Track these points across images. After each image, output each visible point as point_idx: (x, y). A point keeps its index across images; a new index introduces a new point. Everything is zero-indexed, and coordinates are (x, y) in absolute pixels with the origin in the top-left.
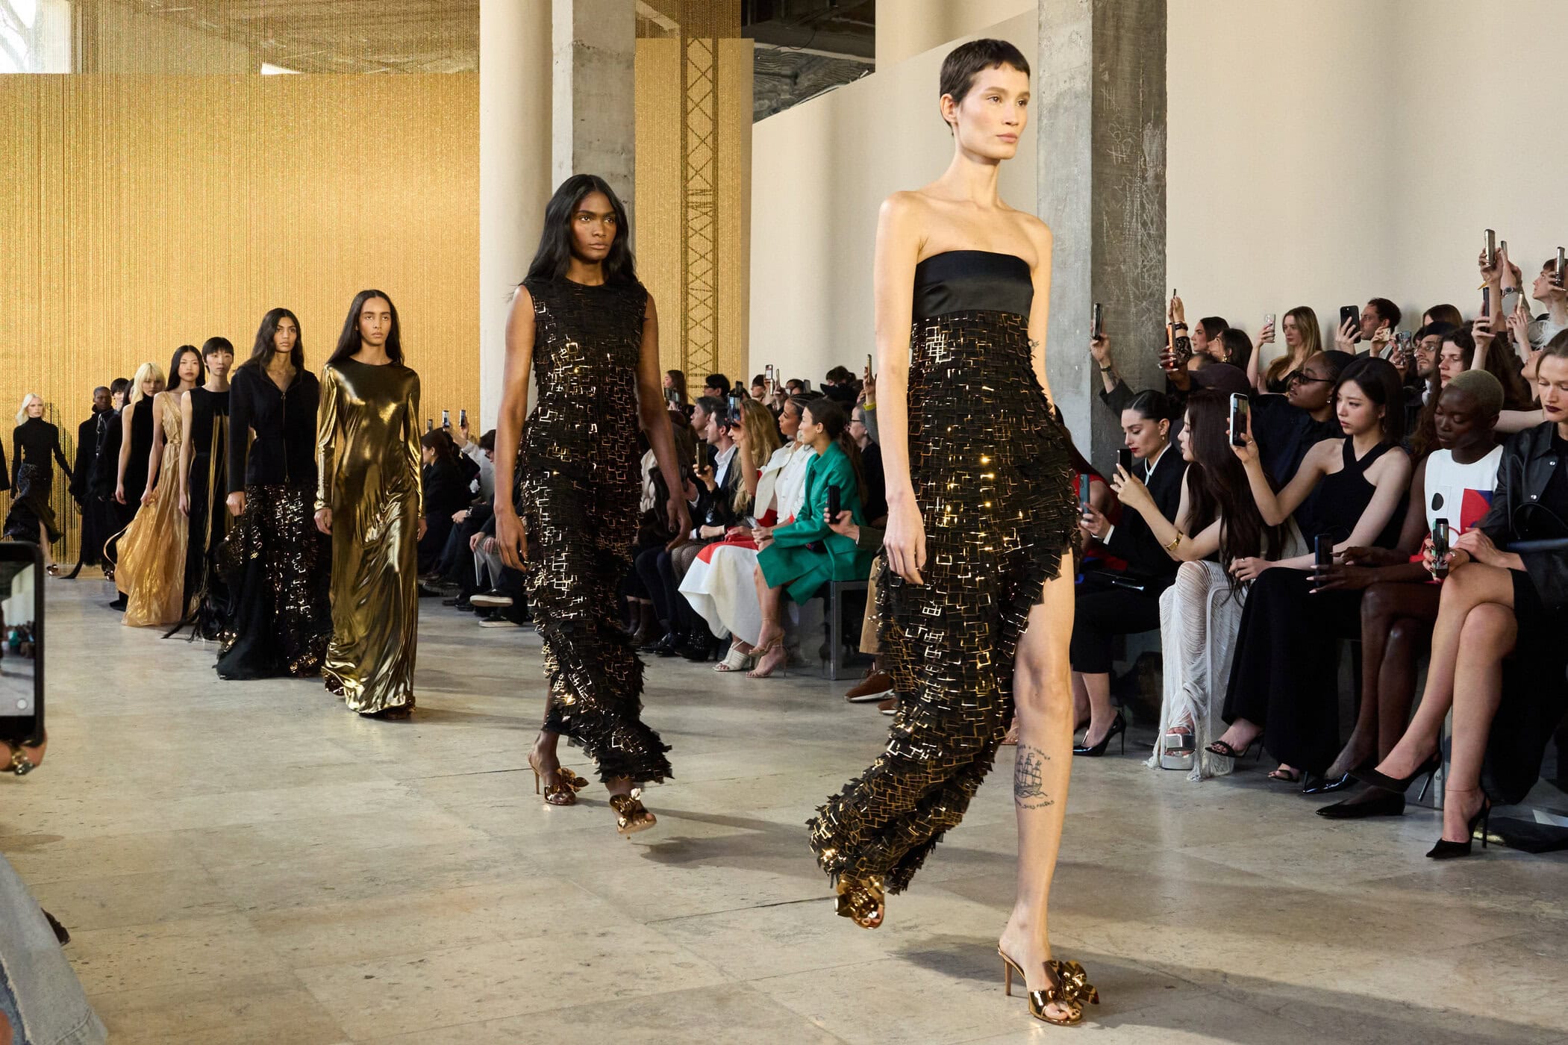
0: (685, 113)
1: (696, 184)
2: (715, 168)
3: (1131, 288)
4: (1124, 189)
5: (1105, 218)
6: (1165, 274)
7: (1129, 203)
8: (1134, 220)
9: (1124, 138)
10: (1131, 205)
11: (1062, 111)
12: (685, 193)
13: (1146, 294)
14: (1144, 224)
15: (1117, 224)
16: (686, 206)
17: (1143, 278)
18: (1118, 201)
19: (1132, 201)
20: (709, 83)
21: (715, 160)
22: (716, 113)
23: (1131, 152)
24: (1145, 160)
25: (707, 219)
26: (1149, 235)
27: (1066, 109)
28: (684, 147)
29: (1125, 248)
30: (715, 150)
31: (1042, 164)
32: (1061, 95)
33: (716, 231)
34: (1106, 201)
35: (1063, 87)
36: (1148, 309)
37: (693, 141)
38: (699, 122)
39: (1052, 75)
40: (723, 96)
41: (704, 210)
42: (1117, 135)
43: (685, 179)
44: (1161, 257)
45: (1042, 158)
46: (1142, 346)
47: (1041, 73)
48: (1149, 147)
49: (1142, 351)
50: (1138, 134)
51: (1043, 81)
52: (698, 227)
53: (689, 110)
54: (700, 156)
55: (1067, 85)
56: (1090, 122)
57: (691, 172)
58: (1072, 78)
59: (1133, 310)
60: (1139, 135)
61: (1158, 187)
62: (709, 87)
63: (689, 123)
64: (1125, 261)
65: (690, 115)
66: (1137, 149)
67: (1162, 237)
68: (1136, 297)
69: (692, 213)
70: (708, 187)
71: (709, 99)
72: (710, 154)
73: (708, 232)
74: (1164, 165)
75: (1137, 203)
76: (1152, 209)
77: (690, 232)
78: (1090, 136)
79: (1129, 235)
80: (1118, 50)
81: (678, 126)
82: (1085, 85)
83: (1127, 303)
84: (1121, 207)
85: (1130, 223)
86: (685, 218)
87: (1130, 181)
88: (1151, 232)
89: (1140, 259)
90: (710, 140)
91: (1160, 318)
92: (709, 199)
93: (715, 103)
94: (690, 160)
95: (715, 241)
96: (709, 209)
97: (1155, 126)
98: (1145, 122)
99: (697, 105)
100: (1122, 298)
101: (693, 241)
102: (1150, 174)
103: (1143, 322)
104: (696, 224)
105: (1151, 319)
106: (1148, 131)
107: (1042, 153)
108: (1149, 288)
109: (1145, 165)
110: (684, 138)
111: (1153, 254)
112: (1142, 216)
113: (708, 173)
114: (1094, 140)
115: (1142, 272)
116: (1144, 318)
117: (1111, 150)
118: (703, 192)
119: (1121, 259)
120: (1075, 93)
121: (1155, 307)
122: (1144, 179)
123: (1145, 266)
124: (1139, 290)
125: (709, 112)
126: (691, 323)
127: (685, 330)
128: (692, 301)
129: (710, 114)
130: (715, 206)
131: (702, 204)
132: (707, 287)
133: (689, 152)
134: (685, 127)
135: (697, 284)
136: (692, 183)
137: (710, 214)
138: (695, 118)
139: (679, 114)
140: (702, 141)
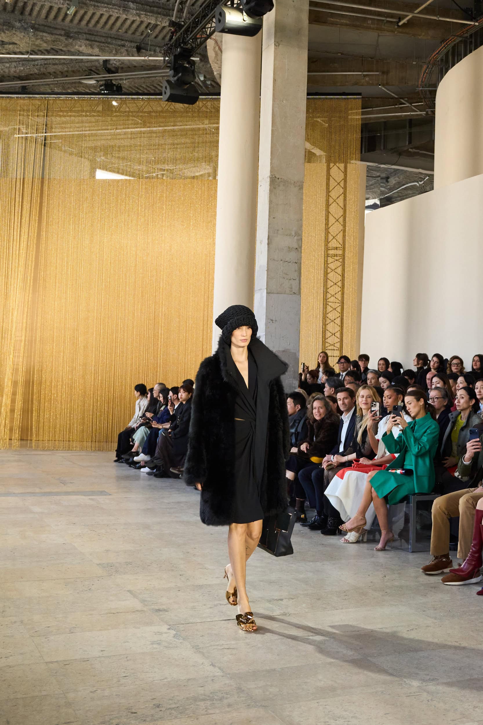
0: (328, 205)
1: (333, 244)
2: (344, 236)
12: (327, 249)
16: (327, 256)
20: (342, 189)
21: (344, 231)
22: (345, 205)
25: (339, 264)
28: (327, 224)
30: (344, 226)
33: (343, 270)
37: (332, 220)
38: (335, 210)
40: (349, 196)
41: (337, 258)
43: (327, 241)
52: (333, 268)
53: (330, 204)
54: (335, 228)
57: (330, 238)
62: (342, 191)
63: (330, 210)
65: (330, 207)
69: (330, 260)
70: (340, 246)
71: (342, 198)
72: (341, 228)
73: (339, 270)
77: (329, 270)
81: (324, 212)
86: (326, 263)
90: (341, 220)
92: (340, 252)
93: (345, 200)
94: (330, 230)
95: (343, 276)
96: (340, 258)
99: (335, 201)
101: (331, 275)
104: (332, 266)
110: (327, 219)
113: (340, 238)
118: (336, 248)
125: (341, 204)
126: (328, 321)
127: (325, 325)
128: (329, 309)
129: (342, 206)
130: (343, 256)
131: (336, 255)
132: (338, 301)
133: (329, 227)
134: (328, 212)
135: (332, 299)
136: (330, 243)
137: (341, 260)
138: (333, 208)
139: (325, 206)
140: (337, 220)
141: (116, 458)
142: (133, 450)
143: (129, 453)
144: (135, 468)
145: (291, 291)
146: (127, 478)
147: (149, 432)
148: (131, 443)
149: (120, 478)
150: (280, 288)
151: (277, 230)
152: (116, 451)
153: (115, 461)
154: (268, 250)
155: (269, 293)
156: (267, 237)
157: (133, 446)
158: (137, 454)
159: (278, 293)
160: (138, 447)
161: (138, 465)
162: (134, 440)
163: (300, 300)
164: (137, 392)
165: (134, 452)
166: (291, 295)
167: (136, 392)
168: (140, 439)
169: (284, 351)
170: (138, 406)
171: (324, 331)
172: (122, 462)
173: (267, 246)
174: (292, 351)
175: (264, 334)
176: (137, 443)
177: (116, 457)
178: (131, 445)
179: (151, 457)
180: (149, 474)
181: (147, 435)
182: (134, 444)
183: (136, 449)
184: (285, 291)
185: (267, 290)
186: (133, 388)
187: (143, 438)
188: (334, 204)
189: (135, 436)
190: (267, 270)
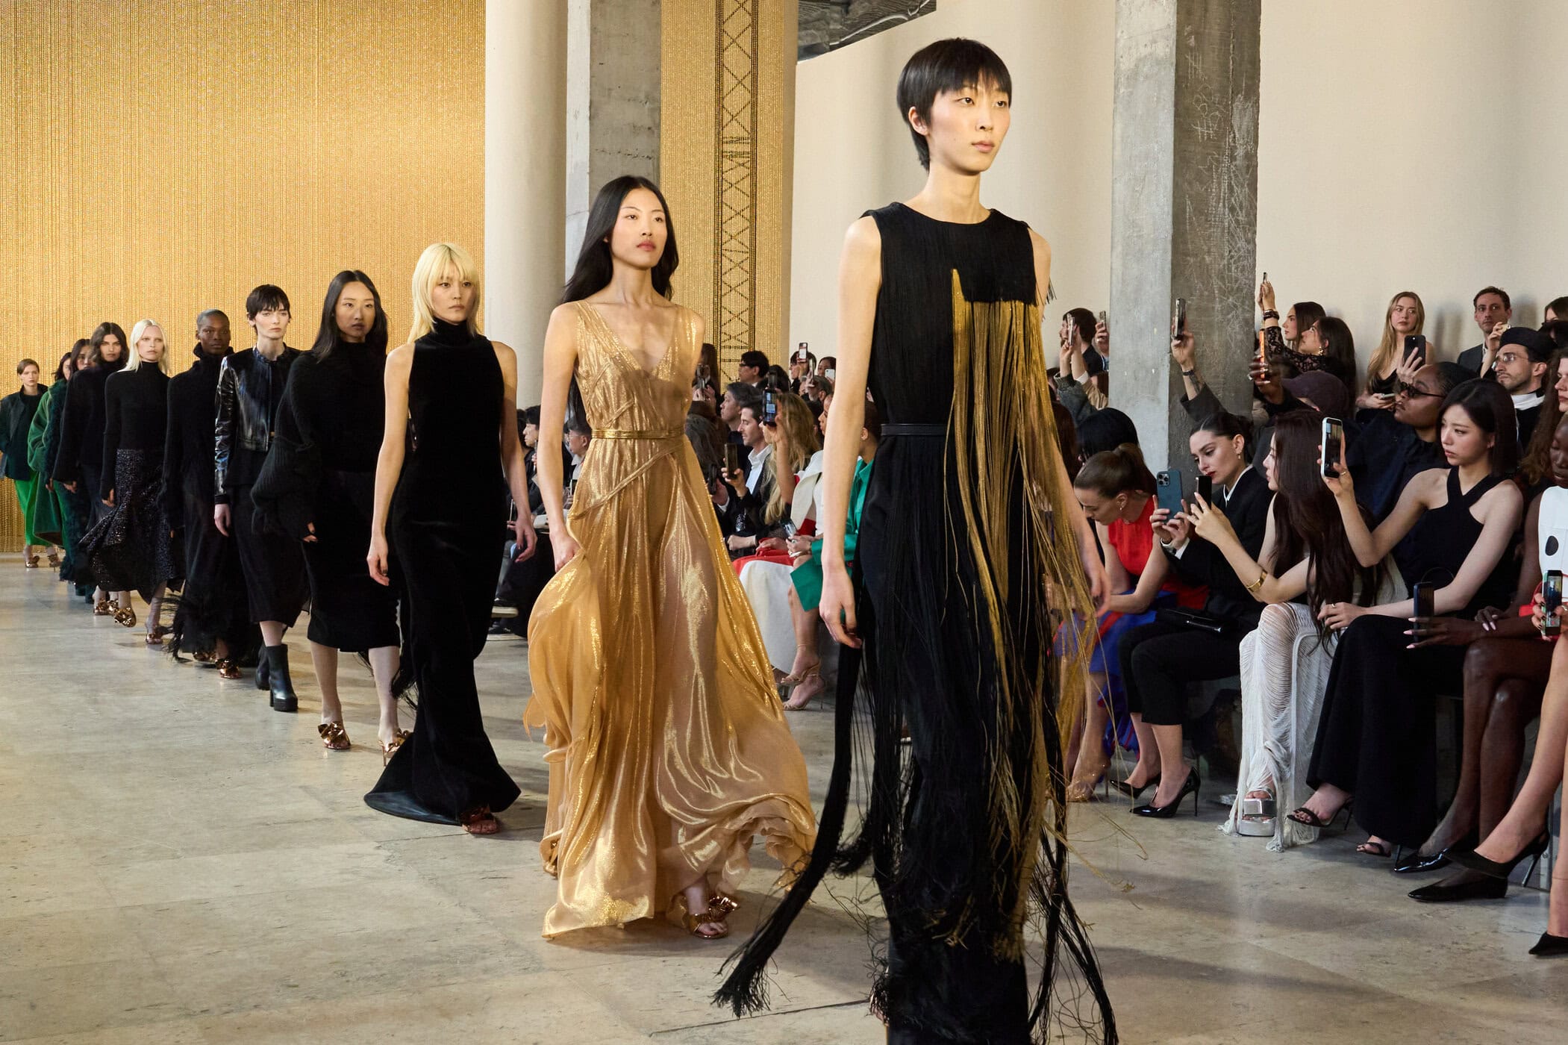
0: (720, 50)
1: (732, 130)
2: (754, 114)
3: (1216, 283)
4: (1210, 169)
5: (1189, 202)
6: (1254, 266)
7: (1215, 185)
8: (1221, 204)
9: (1209, 112)
10: (1218, 188)
11: (1142, 79)
12: (720, 141)
13: (1232, 289)
14: (1232, 209)
15: (1201, 210)
16: (720, 155)
17: (1230, 270)
18: (1201, 183)
19: (1219, 183)
20: (748, 16)
21: (754, 104)
22: (755, 51)
23: (1219, 127)
24: (1234, 137)
25: (744, 171)
26: (1237, 221)
27: (1146, 77)
28: (719, 89)
29: (1210, 237)
30: (754, 93)
31: (1118, 139)
32: (1141, 60)
33: (754, 184)
34: (1190, 183)
35: (1144, 51)
36: (1235, 306)
37: (729, 81)
38: (736, 60)
39: (1130, 38)
40: (764, 31)
41: (741, 160)
42: (1203, 108)
43: (720, 125)
44: (1250, 247)
45: (1118, 131)
46: (1227, 346)
47: (1119, 34)
48: (1240, 122)
49: (1227, 353)
50: (1226, 106)
51: (1122, 42)
52: (734, 180)
53: (725, 47)
54: (737, 99)
55: (1148, 50)
56: (1173, 93)
57: (727, 118)
58: (1154, 42)
59: (1218, 306)
60: (1228, 110)
61: (1248, 167)
62: (748, 19)
63: (725, 62)
64: (1209, 252)
65: (726, 53)
66: (1226, 122)
67: (1252, 223)
68: (1222, 292)
69: (727, 164)
70: (746, 135)
71: (748, 34)
72: (748, 96)
73: (746, 185)
74: (1256, 143)
75: (1225, 186)
76: (1241, 193)
77: (725, 185)
78: (1172, 109)
79: (1215, 221)
80: (1206, 10)
81: (713, 65)
82: (1168, 50)
83: (1211, 298)
84: (1207, 190)
85: (1217, 207)
86: (719, 170)
87: (1218, 161)
88: (1240, 218)
89: (1227, 249)
90: (748, 82)
91: (1247, 315)
92: (747, 148)
93: (755, 39)
94: (727, 102)
95: (753, 196)
96: (747, 159)
97: (1247, 98)
98: (1235, 93)
99: (734, 41)
100: (1206, 293)
101: (728, 196)
102: (1240, 152)
103: (1229, 320)
104: (731, 176)
105: (1237, 318)
106: (1238, 105)
107: (1119, 126)
108: (1236, 281)
109: (1234, 142)
110: (719, 78)
111: (1241, 244)
112: (1229, 199)
113: (745, 118)
114: (1177, 115)
115: (1229, 264)
116: (1230, 316)
117: (1196, 125)
118: (739, 140)
119: (1205, 248)
120: (1157, 60)
121: (1243, 303)
122: (1233, 158)
123: (1232, 257)
124: (1224, 284)
125: (748, 49)
126: (725, 289)
127: (718, 295)
128: (726, 264)
129: (749, 51)
130: (753, 156)
131: (738, 154)
132: (744, 248)
133: (724, 95)
134: (720, 65)
135: (733, 244)
136: (727, 130)
137: (748, 165)
138: (731, 56)
139: (714, 51)
140: (740, 82)
151: (610, 90)
171: (718, 307)
188: (734, 48)
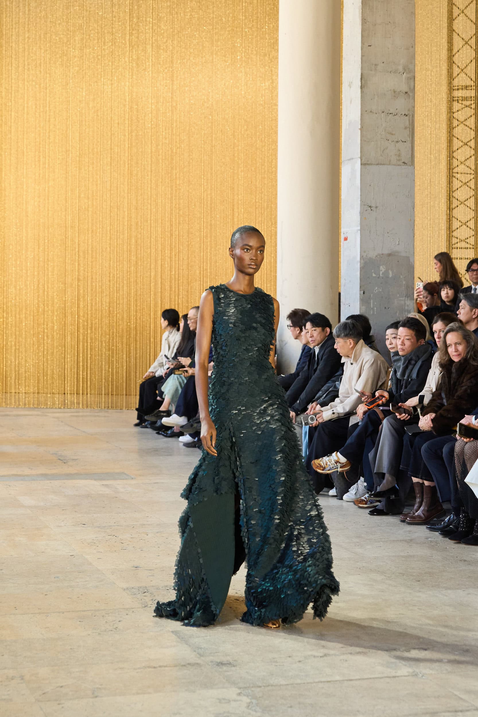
0: (451, 19)
1: (461, 80)
12: (451, 88)
16: (451, 100)
25: (470, 112)
28: (450, 49)
37: (458, 43)
38: (464, 26)
41: (468, 103)
43: (451, 77)
52: (462, 119)
53: (454, 17)
54: (464, 56)
57: (456, 71)
63: (455, 27)
65: (456, 21)
69: (456, 106)
70: (471, 83)
72: (473, 54)
73: (471, 122)
77: (455, 123)
81: (445, 31)
86: (450, 111)
90: (473, 41)
92: (472, 93)
94: (455, 59)
96: (472, 102)
99: (462, 12)
101: (458, 131)
104: (460, 116)
110: (450, 41)
113: (471, 70)
118: (466, 87)
125: (473, 16)
126: (455, 203)
127: (450, 209)
128: (456, 184)
129: (474, 20)
131: (465, 99)
132: (469, 171)
133: (454, 53)
134: (451, 30)
135: (462, 168)
136: (456, 80)
137: (473, 106)
138: (460, 24)
139: (446, 20)
140: (466, 43)
141: (137, 421)
142: (162, 408)
143: (156, 412)
144: (166, 436)
145: (399, 160)
146: (156, 452)
147: (185, 381)
148: (158, 398)
149: (144, 452)
150: (381, 155)
151: (376, 65)
152: (137, 409)
153: (137, 425)
154: (362, 97)
155: (365, 164)
156: (359, 77)
157: (161, 403)
158: (168, 414)
159: (377, 164)
160: (170, 404)
161: (169, 432)
162: (163, 393)
163: (413, 174)
164: (165, 320)
165: (163, 412)
166: (400, 167)
167: (163, 319)
168: (172, 391)
169: (389, 255)
170: (167, 342)
171: (450, 219)
172: (146, 427)
173: (359, 90)
174: (403, 254)
175: (359, 228)
176: (167, 398)
177: (138, 419)
178: (159, 401)
179: (189, 420)
180: (188, 445)
181: (183, 385)
182: (164, 399)
183: (167, 406)
184: (390, 161)
185: (361, 160)
186: (159, 313)
187: (177, 390)
188: (462, 17)
189: (165, 387)
190: (362, 129)
